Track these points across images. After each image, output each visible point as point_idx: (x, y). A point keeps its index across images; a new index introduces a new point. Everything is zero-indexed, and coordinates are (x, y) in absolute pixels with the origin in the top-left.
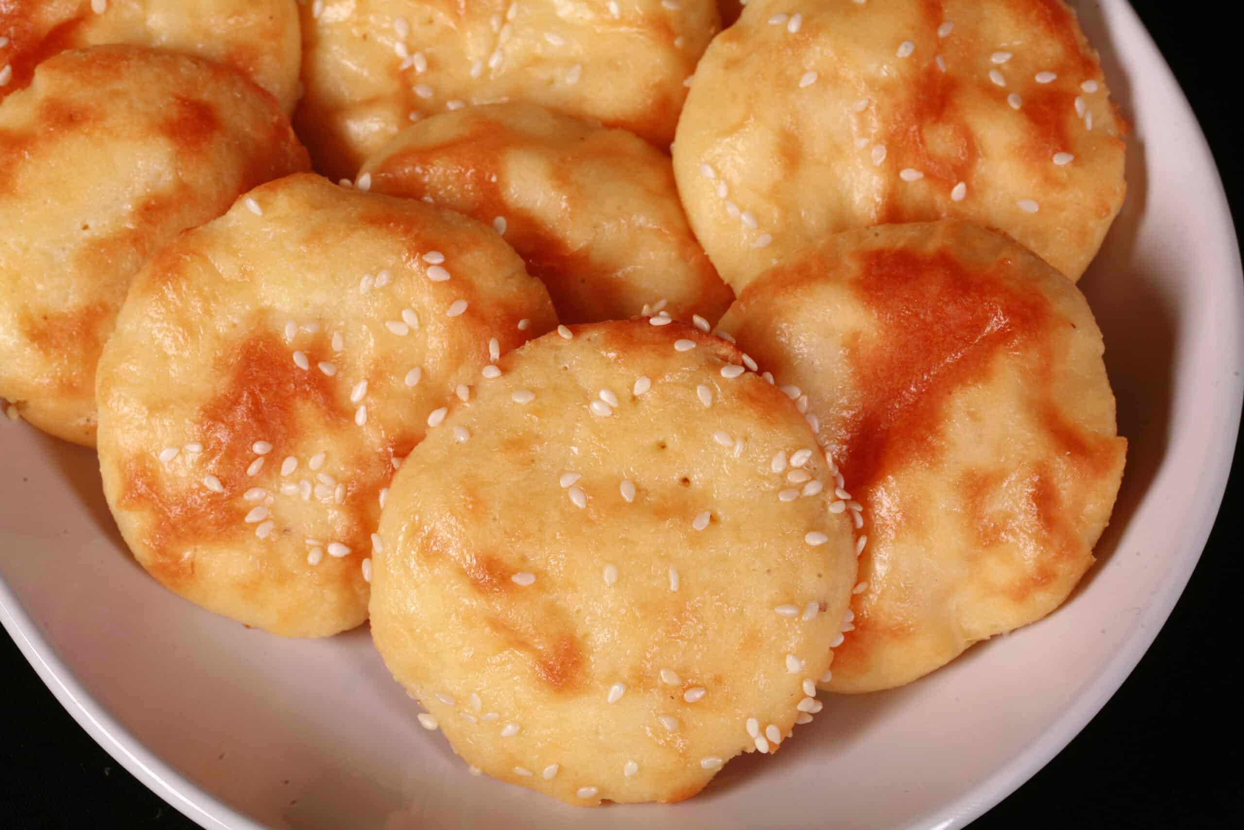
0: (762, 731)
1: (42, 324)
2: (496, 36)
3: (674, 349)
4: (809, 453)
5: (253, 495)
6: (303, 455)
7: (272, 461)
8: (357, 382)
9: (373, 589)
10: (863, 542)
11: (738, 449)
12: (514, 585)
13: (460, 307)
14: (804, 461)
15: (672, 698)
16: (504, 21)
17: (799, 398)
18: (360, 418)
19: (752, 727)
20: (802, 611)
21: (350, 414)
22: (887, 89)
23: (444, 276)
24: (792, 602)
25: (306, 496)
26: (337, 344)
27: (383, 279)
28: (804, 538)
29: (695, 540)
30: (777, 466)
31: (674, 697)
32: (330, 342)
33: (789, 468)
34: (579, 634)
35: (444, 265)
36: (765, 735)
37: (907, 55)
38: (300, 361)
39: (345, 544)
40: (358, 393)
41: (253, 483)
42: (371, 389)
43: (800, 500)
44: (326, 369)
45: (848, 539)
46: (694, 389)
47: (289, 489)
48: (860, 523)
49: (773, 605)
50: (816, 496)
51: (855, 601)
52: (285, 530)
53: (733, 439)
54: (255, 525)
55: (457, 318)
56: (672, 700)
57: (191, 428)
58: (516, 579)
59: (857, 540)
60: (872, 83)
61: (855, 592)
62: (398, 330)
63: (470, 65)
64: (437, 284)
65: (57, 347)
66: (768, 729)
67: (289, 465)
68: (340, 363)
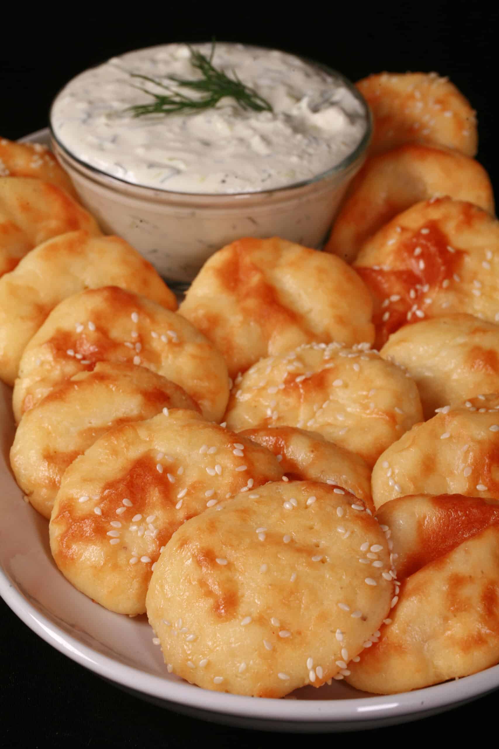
0: (314, 669)
1: (52, 454)
2: (315, 413)
3: (333, 491)
4: (381, 548)
5: (114, 524)
6: (145, 516)
7: (129, 514)
8: (183, 489)
9: (153, 574)
10: (396, 599)
11: (347, 535)
12: (216, 563)
13: (243, 468)
14: (377, 551)
15: (274, 633)
16: (321, 407)
17: (387, 531)
18: (178, 506)
19: (309, 663)
20: (351, 612)
21: (174, 504)
22: (480, 442)
23: (242, 455)
24: (349, 605)
25: (139, 534)
26: (180, 472)
27: (212, 451)
28: (365, 579)
29: (311, 565)
30: (363, 548)
31: (275, 632)
32: (177, 470)
33: (369, 551)
34: (239, 594)
35: (243, 451)
36: (315, 672)
37: (494, 430)
38: (159, 469)
39: (150, 558)
40: (181, 494)
41: (116, 517)
42: (188, 494)
43: (369, 565)
44: (171, 478)
45: (388, 594)
46: (336, 508)
47: (134, 528)
48: (397, 591)
49: (338, 602)
50: (379, 568)
51: (383, 627)
52: (124, 548)
53: (346, 531)
54: (111, 538)
55: (240, 472)
56: (273, 634)
57: (98, 491)
58: (218, 561)
59: (392, 598)
60: (473, 440)
61: (384, 621)
62: (210, 472)
63: (298, 421)
64: (235, 457)
65: (56, 463)
66: (317, 668)
67: (137, 518)
68: (179, 481)
